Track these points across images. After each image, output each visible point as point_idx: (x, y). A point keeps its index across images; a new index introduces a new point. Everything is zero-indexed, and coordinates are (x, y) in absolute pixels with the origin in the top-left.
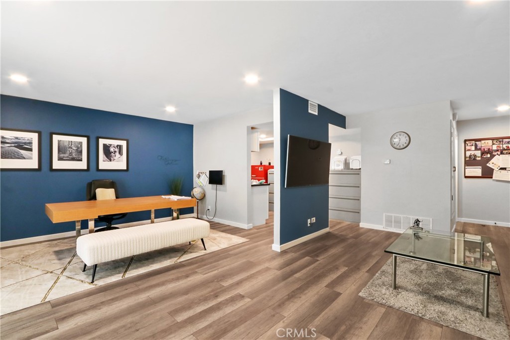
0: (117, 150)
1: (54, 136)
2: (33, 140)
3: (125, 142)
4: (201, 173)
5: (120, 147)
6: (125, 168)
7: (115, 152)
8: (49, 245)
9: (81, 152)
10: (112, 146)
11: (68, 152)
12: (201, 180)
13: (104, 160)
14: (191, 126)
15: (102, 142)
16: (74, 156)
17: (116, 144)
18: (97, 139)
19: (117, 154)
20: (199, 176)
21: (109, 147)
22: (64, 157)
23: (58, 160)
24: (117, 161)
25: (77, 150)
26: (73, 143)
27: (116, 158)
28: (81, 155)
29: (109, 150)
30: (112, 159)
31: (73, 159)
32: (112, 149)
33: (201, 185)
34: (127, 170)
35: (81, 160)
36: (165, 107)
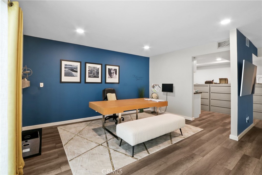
0: (114, 72)
1: (87, 64)
2: (78, 66)
3: (118, 67)
4: (155, 85)
5: (116, 70)
6: (118, 82)
7: (113, 73)
8: (86, 125)
9: (98, 73)
10: (112, 69)
11: (93, 73)
12: (155, 89)
13: (109, 77)
14: (148, 58)
15: (108, 67)
16: (95, 75)
17: (114, 69)
18: (106, 66)
19: (114, 74)
20: (153, 87)
21: (111, 70)
22: (91, 76)
23: (89, 77)
24: (114, 78)
25: (97, 72)
26: (95, 68)
27: (114, 76)
28: (99, 74)
29: (111, 72)
30: (112, 76)
31: (95, 77)
32: (112, 71)
33: (155, 92)
34: (119, 83)
35: (98, 77)
36: (144, 46)
